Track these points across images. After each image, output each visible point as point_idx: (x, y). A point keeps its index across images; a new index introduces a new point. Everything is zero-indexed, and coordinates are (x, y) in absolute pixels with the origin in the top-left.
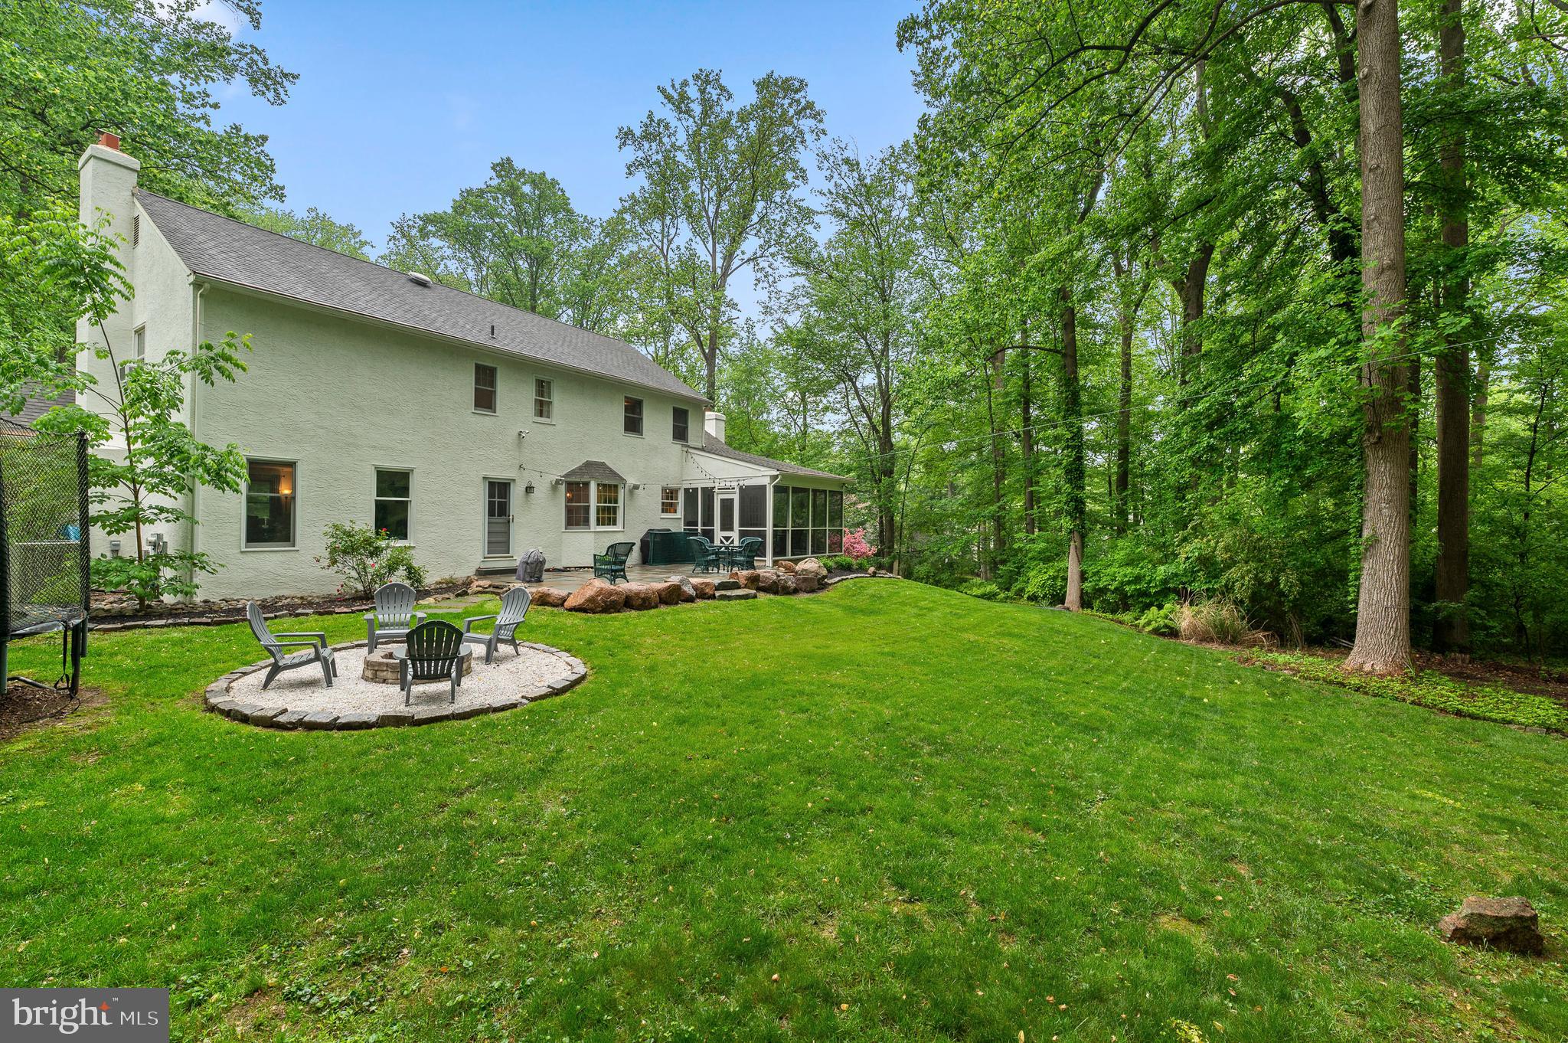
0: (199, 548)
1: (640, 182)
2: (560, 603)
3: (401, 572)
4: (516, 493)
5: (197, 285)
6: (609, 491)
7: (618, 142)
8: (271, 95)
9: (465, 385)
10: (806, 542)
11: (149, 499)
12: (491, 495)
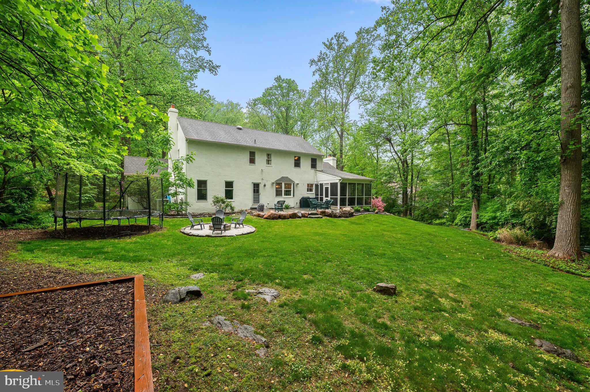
0: (188, 201)
1: (317, 77)
2: (263, 216)
3: (229, 208)
4: (261, 187)
5: (187, 140)
6: (288, 186)
7: (309, 65)
8: (214, 73)
9: (247, 157)
10: (355, 201)
11: (180, 190)
12: (254, 187)
